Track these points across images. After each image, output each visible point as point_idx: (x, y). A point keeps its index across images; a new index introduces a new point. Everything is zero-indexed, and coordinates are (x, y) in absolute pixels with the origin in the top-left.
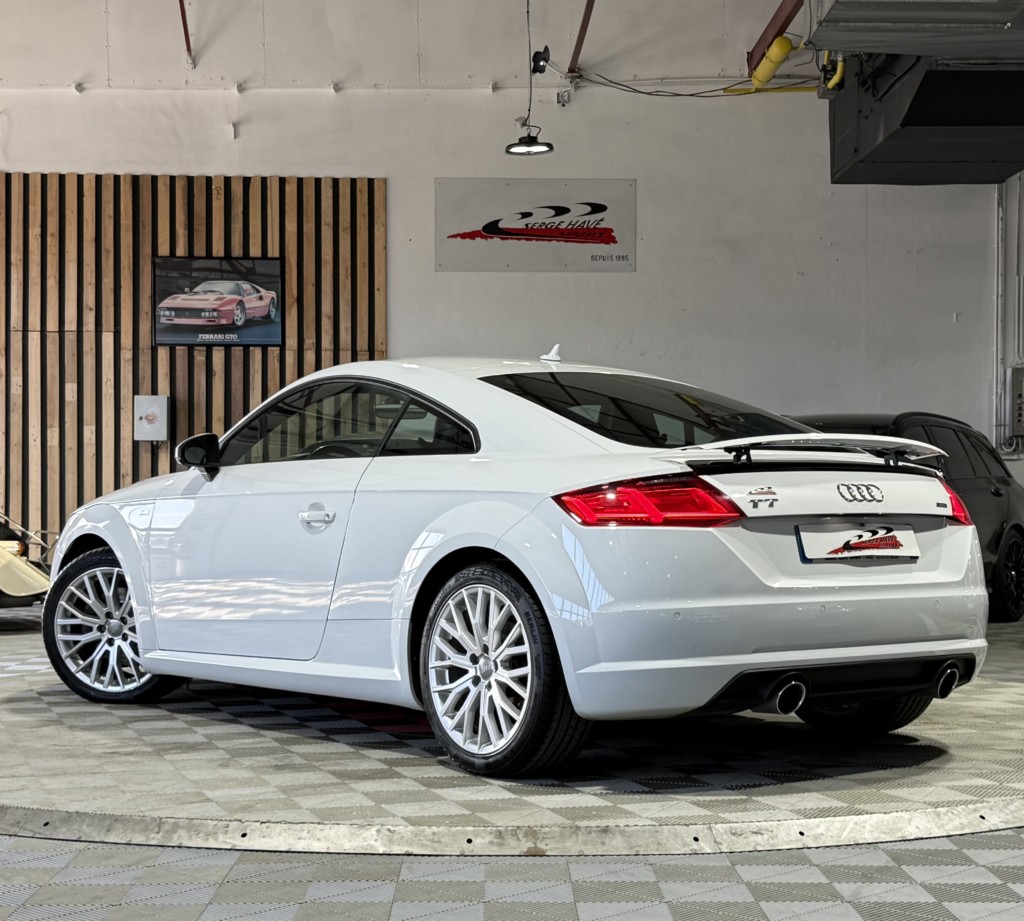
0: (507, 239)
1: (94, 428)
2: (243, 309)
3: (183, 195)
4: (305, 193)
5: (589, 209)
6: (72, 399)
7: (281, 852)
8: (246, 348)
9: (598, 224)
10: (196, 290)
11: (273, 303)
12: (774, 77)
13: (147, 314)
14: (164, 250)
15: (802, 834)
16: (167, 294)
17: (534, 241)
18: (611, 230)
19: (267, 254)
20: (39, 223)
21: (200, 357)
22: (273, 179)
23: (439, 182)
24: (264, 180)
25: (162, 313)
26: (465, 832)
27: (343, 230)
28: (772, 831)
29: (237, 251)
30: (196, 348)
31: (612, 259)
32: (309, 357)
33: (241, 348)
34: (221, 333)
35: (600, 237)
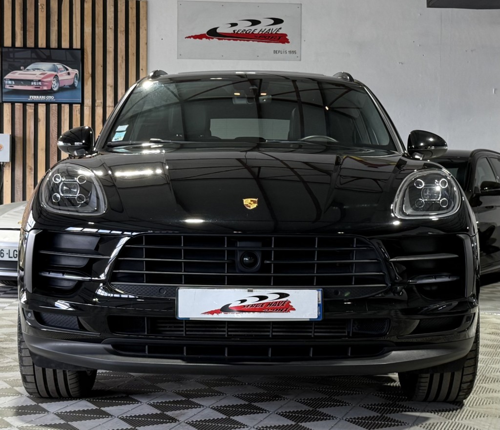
0: (222, 39)
2: (58, 81)
3: (20, 10)
4: (98, 8)
5: (272, 22)
8: (59, 105)
9: (278, 31)
10: (28, 68)
11: (77, 77)
14: (8, 42)
16: (9, 71)
17: (238, 41)
18: (286, 35)
19: (72, 46)
21: (30, 110)
23: (180, 3)
24: (71, 1)
25: (6, 82)
27: (121, 31)
29: (54, 44)
30: (28, 104)
31: (286, 53)
32: (99, 111)
33: (57, 105)
34: (44, 95)
35: (279, 39)
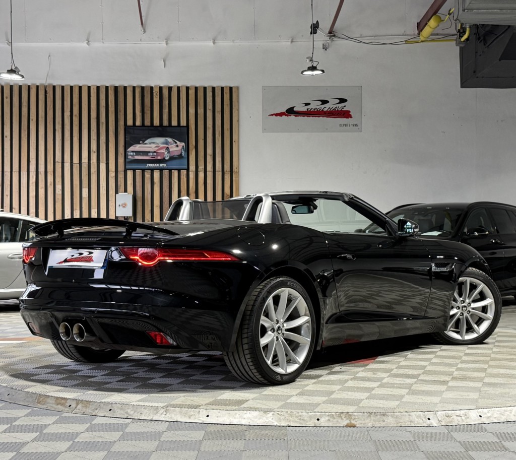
0: (298, 116)
1: (96, 210)
3: (139, 97)
4: (199, 94)
5: (338, 101)
6: (86, 196)
7: (226, 424)
8: (170, 170)
9: (343, 108)
10: (145, 142)
12: (431, 35)
13: (122, 154)
14: (130, 122)
15: (480, 416)
16: (131, 145)
17: (311, 117)
18: (349, 112)
19: (180, 124)
20: (69, 110)
21: (148, 175)
22: (183, 87)
23: (264, 88)
24: (179, 88)
25: (129, 154)
26: (315, 415)
27: (218, 112)
28: (466, 415)
29: (166, 123)
30: (146, 171)
31: (350, 126)
32: (201, 175)
33: (168, 171)
34: (158, 163)
35: (343, 115)
